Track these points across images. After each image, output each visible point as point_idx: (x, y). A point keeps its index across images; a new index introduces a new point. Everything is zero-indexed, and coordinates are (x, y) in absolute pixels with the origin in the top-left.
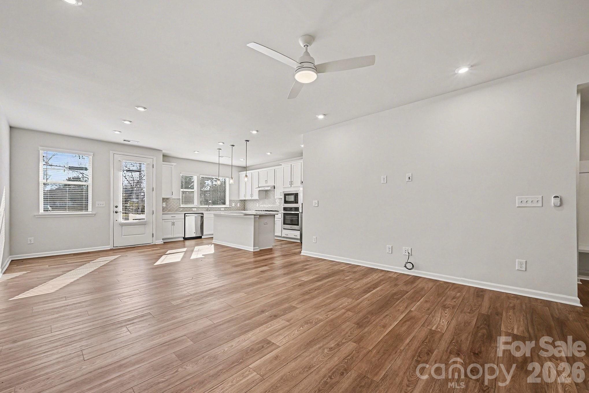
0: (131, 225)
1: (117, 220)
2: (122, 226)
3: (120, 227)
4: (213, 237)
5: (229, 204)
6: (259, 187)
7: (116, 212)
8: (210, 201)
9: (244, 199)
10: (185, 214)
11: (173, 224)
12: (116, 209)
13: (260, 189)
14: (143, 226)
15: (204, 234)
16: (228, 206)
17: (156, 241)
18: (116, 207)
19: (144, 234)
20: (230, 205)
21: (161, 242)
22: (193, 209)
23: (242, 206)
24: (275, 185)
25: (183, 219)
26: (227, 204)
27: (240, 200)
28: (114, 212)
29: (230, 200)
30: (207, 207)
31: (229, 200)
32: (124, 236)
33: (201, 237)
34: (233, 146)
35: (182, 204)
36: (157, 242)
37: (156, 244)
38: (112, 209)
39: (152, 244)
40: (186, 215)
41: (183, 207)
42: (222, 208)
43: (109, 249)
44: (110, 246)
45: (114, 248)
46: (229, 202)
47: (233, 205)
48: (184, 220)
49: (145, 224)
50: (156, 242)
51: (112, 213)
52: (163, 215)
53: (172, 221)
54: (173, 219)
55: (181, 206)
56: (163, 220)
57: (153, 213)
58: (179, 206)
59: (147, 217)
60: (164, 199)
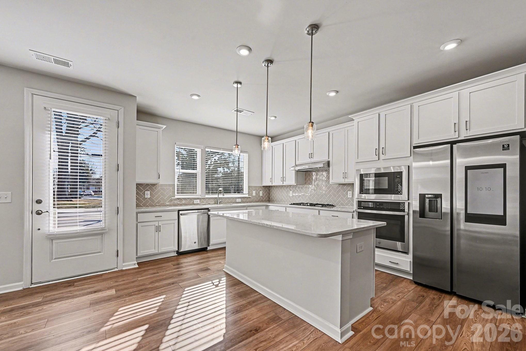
1: (39, 229)
2: (52, 240)
3: (49, 241)
4: (224, 248)
5: (247, 192)
6: (296, 165)
7: (39, 213)
8: (220, 189)
9: (270, 184)
10: (179, 211)
11: (158, 229)
12: (37, 207)
13: (298, 168)
14: (100, 237)
15: (211, 242)
16: (247, 196)
17: (123, 264)
18: (39, 202)
19: (100, 252)
20: (249, 194)
21: (132, 264)
22: (195, 201)
23: (267, 194)
24: (330, 159)
25: (175, 220)
26: (244, 193)
27: (264, 186)
28: (34, 213)
29: (249, 187)
30: (215, 198)
31: (247, 186)
32: (55, 259)
33: (207, 248)
34: (270, 61)
35: (177, 193)
36: (126, 266)
37: (124, 269)
38: (29, 206)
40: (181, 212)
41: (178, 199)
42: (239, 198)
43: (21, 289)
45: (33, 286)
46: (247, 189)
47: (254, 193)
48: (177, 221)
49: (102, 234)
51: (29, 215)
52: (138, 214)
53: (156, 224)
54: (158, 221)
55: (176, 197)
56: (139, 222)
57: (118, 213)
58: (172, 197)
59: (105, 220)
60: (147, 185)
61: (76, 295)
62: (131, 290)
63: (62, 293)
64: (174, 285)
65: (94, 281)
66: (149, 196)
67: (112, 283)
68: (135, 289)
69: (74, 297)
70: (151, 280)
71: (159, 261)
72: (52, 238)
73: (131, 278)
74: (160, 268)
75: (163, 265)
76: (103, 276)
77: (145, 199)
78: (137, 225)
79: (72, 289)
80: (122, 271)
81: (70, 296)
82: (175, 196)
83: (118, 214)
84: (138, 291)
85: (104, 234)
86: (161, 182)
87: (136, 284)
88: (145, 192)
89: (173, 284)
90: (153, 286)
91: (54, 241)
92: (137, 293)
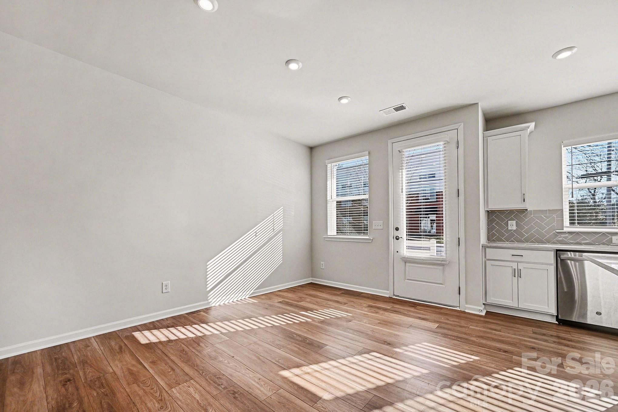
0: (418, 263)
1: (397, 252)
2: (405, 262)
3: (403, 263)
7: (397, 239)
10: (557, 251)
11: (517, 274)
12: (396, 233)
14: (441, 268)
17: (466, 306)
18: (397, 229)
19: (441, 284)
21: (479, 310)
22: (614, 238)
25: (551, 265)
28: (395, 238)
32: (408, 279)
36: (469, 309)
37: (466, 311)
38: (392, 233)
39: (458, 309)
43: (388, 296)
44: (389, 292)
45: (394, 297)
48: (553, 267)
49: (443, 265)
50: (466, 308)
51: (391, 238)
52: (486, 249)
53: (515, 265)
54: (518, 262)
55: (565, 230)
56: (488, 260)
57: (459, 244)
58: (557, 230)
59: (446, 251)
60: (511, 212)
61: (410, 315)
62: (450, 333)
63: (404, 309)
64: (506, 354)
65: (431, 310)
66: (514, 228)
67: (443, 318)
68: (456, 334)
69: (407, 315)
70: (482, 334)
71: (518, 319)
72: (407, 261)
73: (463, 322)
74: (509, 328)
75: (521, 327)
76: (442, 310)
77: (508, 231)
78: (485, 263)
79: (412, 309)
80: (464, 312)
81: (405, 314)
82: (564, 228)
83: (459, 246)
84: (456, 337)
85: (445, 266)
86: (530, 206)
87: (463, 330)
88: (508, 221)
89: (505, 352)
90: (478, 341)
91: (407, 264)
92: (453, 338)
